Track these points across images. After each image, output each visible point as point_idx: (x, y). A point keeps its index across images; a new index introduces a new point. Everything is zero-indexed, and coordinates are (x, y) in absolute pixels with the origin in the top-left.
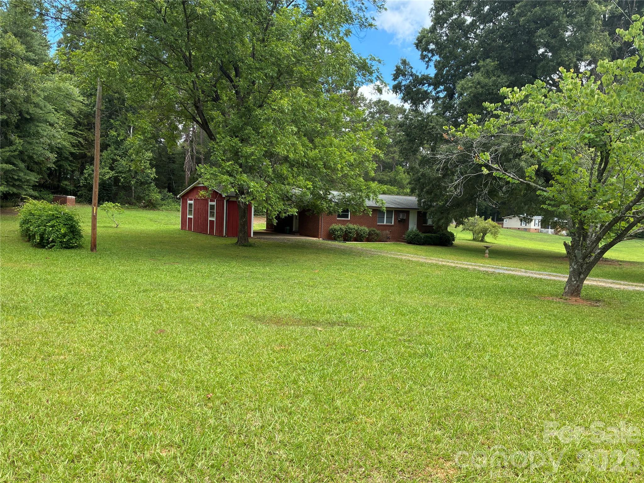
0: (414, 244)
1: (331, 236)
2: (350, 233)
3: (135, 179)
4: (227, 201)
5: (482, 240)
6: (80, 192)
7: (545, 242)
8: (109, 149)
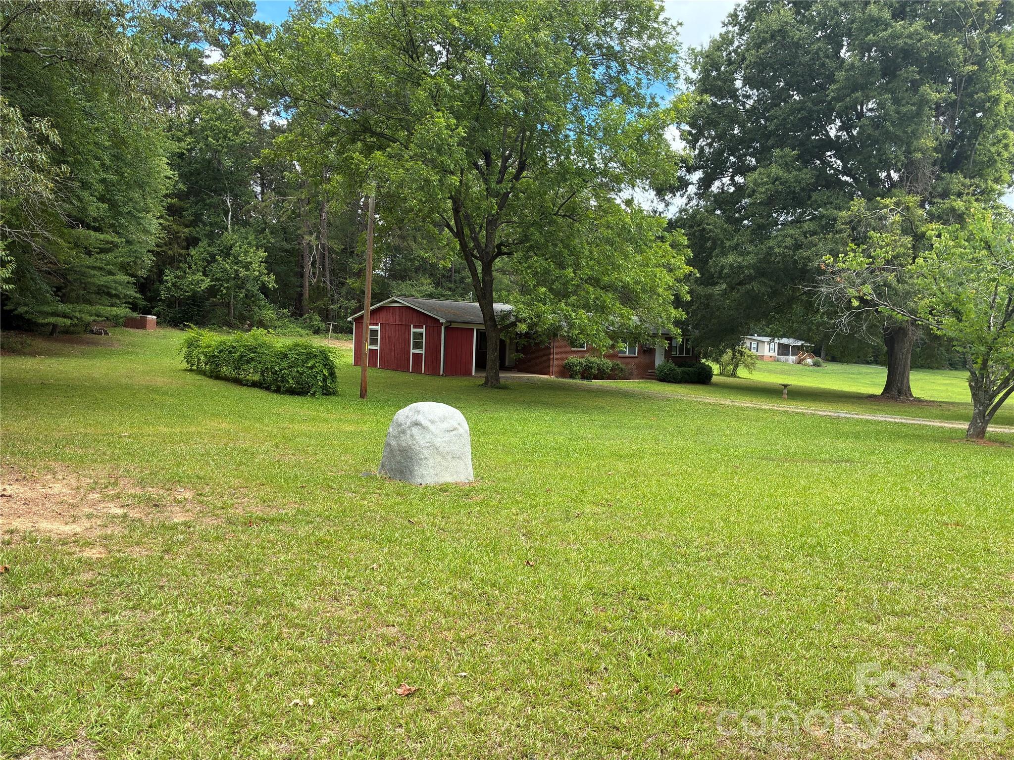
0: (669, 382)
1: (567, 371)
2: (591, 368)
3: (243, 291)
4: (445, 328)
5: (733, 375)
6: (156, 309)
7: (789, 375)
8: (200, 244)
